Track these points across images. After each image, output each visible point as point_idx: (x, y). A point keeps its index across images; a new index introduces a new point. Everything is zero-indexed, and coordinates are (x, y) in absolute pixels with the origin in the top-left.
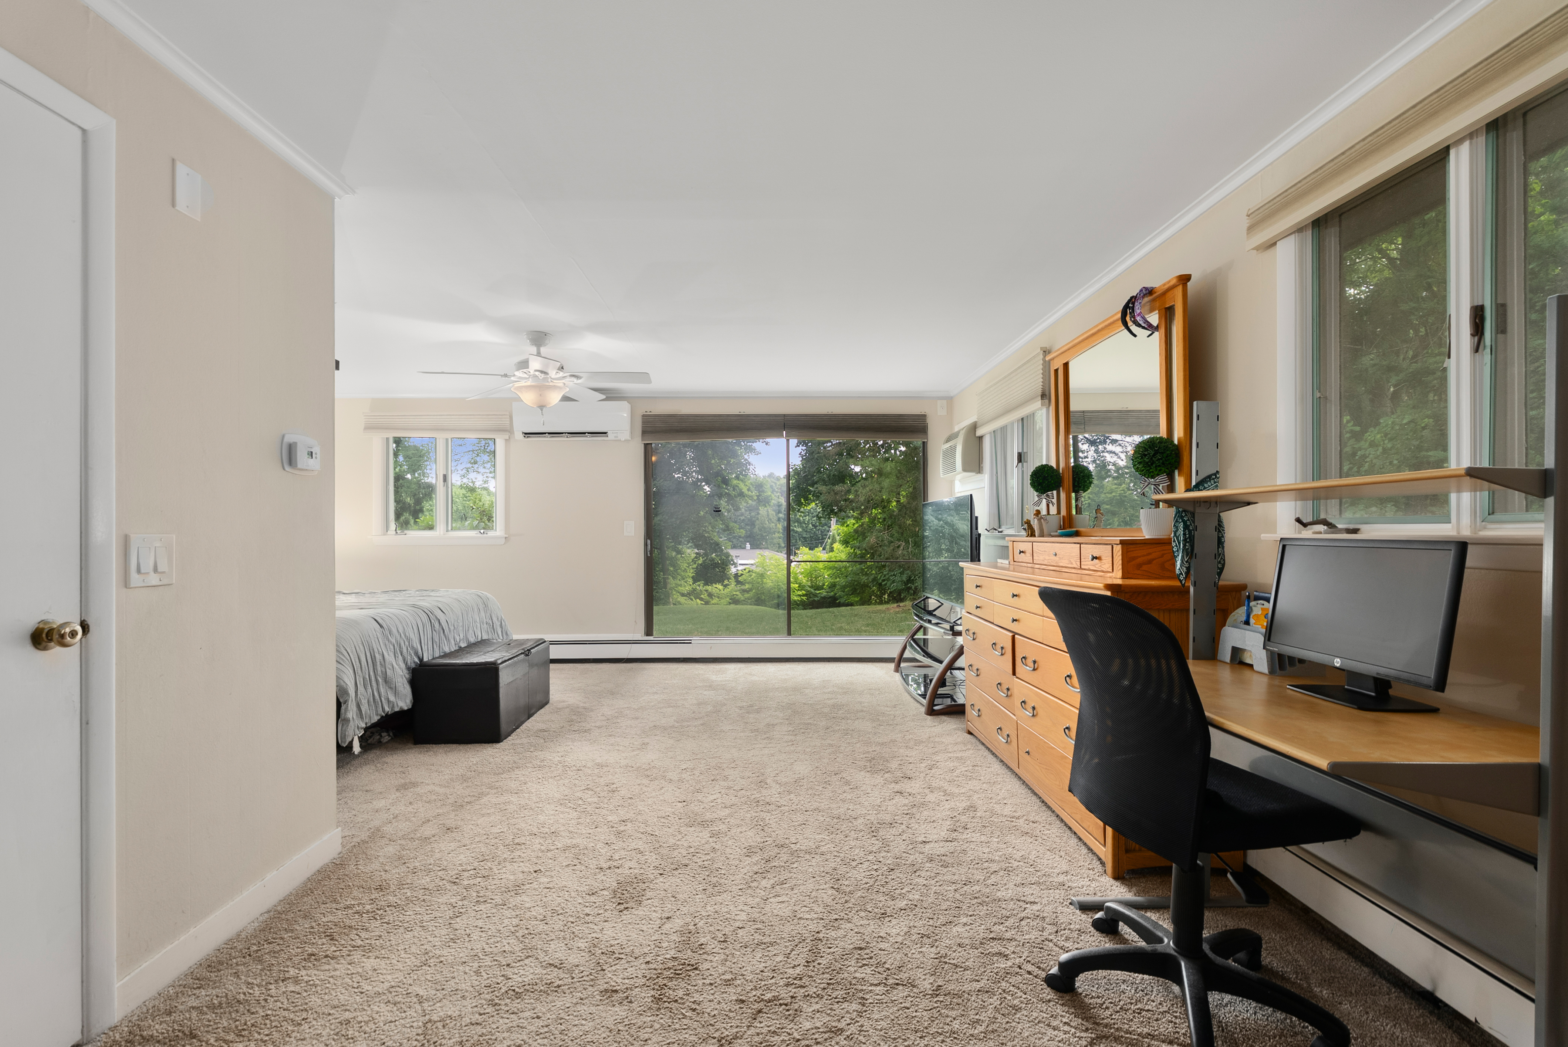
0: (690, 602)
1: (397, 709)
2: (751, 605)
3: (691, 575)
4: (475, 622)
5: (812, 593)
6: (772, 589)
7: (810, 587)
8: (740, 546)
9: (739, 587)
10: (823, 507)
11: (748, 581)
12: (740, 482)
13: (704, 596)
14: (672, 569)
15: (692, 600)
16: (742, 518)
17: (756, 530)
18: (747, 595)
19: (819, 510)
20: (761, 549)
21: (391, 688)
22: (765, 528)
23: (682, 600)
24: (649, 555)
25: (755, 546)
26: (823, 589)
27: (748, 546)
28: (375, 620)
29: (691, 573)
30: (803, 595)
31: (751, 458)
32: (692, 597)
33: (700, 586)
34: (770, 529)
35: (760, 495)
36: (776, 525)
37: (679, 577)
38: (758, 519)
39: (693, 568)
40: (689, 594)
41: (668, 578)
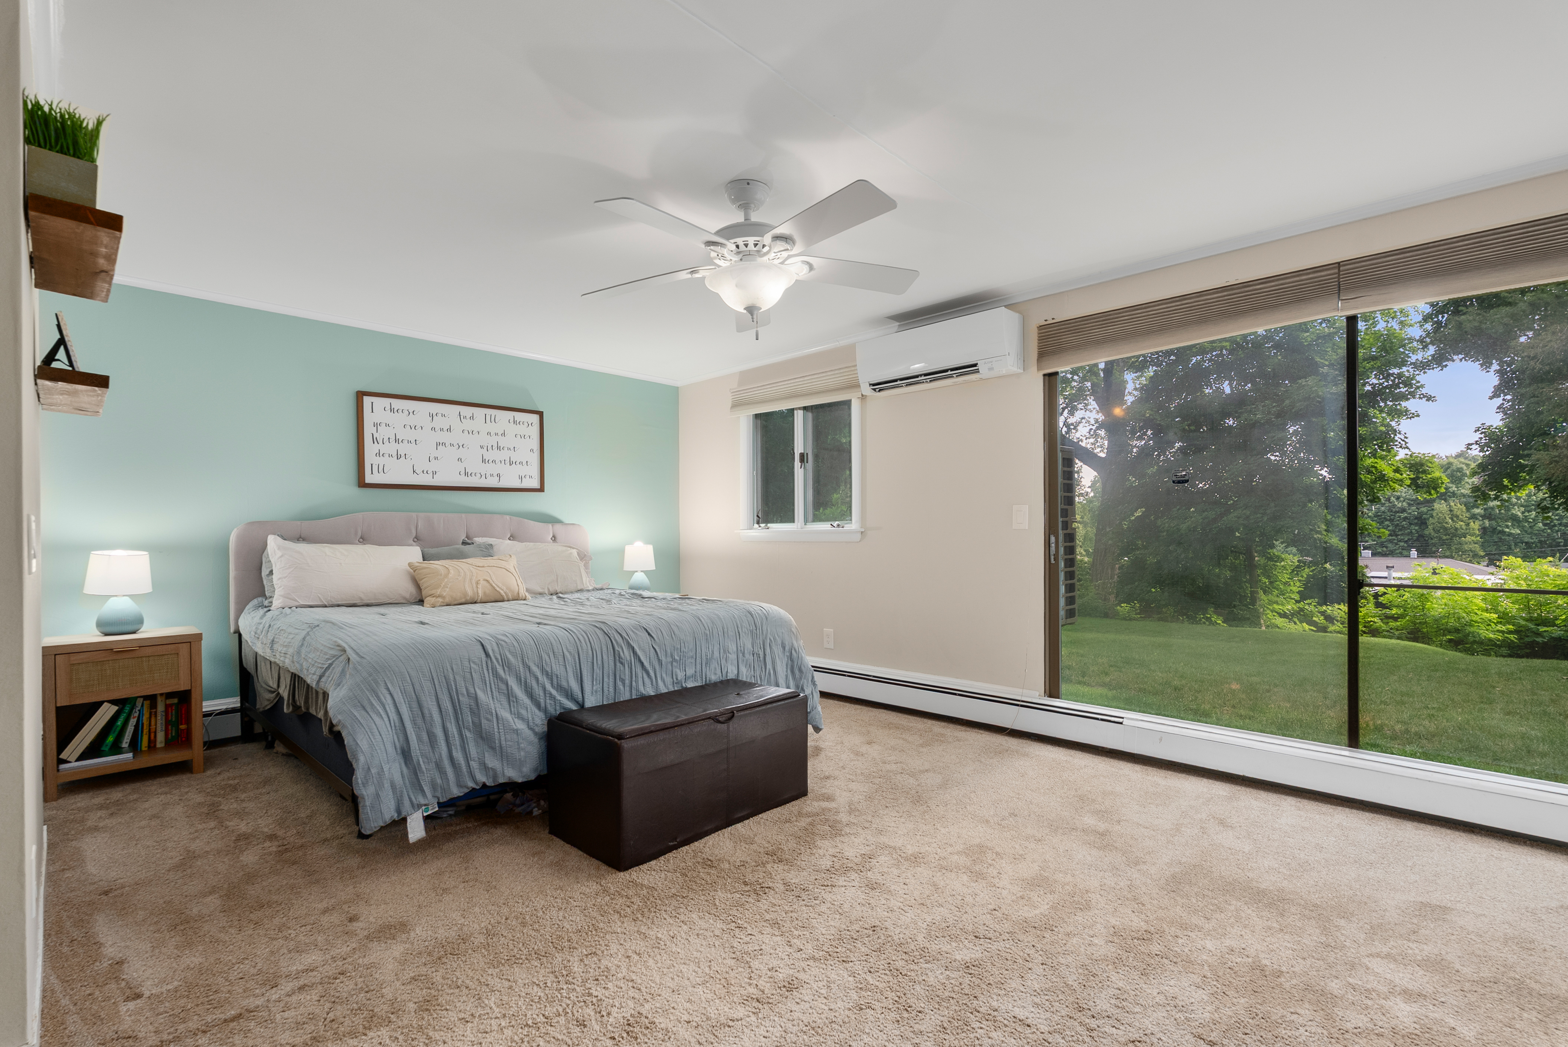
0: (1292, 625)
1: (501, 780)
2: (1398, 638)
3: (1295, 589)
4: (726, 651)
5: (1529, 629)
6: (1444, 617)
7: (1527, 620)
8: (1401, 553)
9: (1378, 611)
10: (1552, 493)
11: (1396, 604)
12: (1379, 461)
13: (1319, 619)
14: (1265, 580)
15: (1295, 623)
16: (1403, 515)
17: (1429, 531)
18: (1392, 624)
19: (1543, 494)
20: (1436, 557)
21: (493, 748)
22: (1446, 529)
23: (1280, 621)
24: (1053, 561)
25: (1424, 553)
26: (1554, 625)
27: (1414, 553)
28: (482, 645)
29: (1296, 587)
30: (1510, 632)
31: (1404, 426)
32: (1296, 620)
33: (1310, 606)
34: (1456, 529)
35: (1418, 478)
36: (1468, 525)
37: (1276, 592)
38: (1432, 516)
39: (1300, 581)
40: (1293, 615)
41: (1257, 593)
